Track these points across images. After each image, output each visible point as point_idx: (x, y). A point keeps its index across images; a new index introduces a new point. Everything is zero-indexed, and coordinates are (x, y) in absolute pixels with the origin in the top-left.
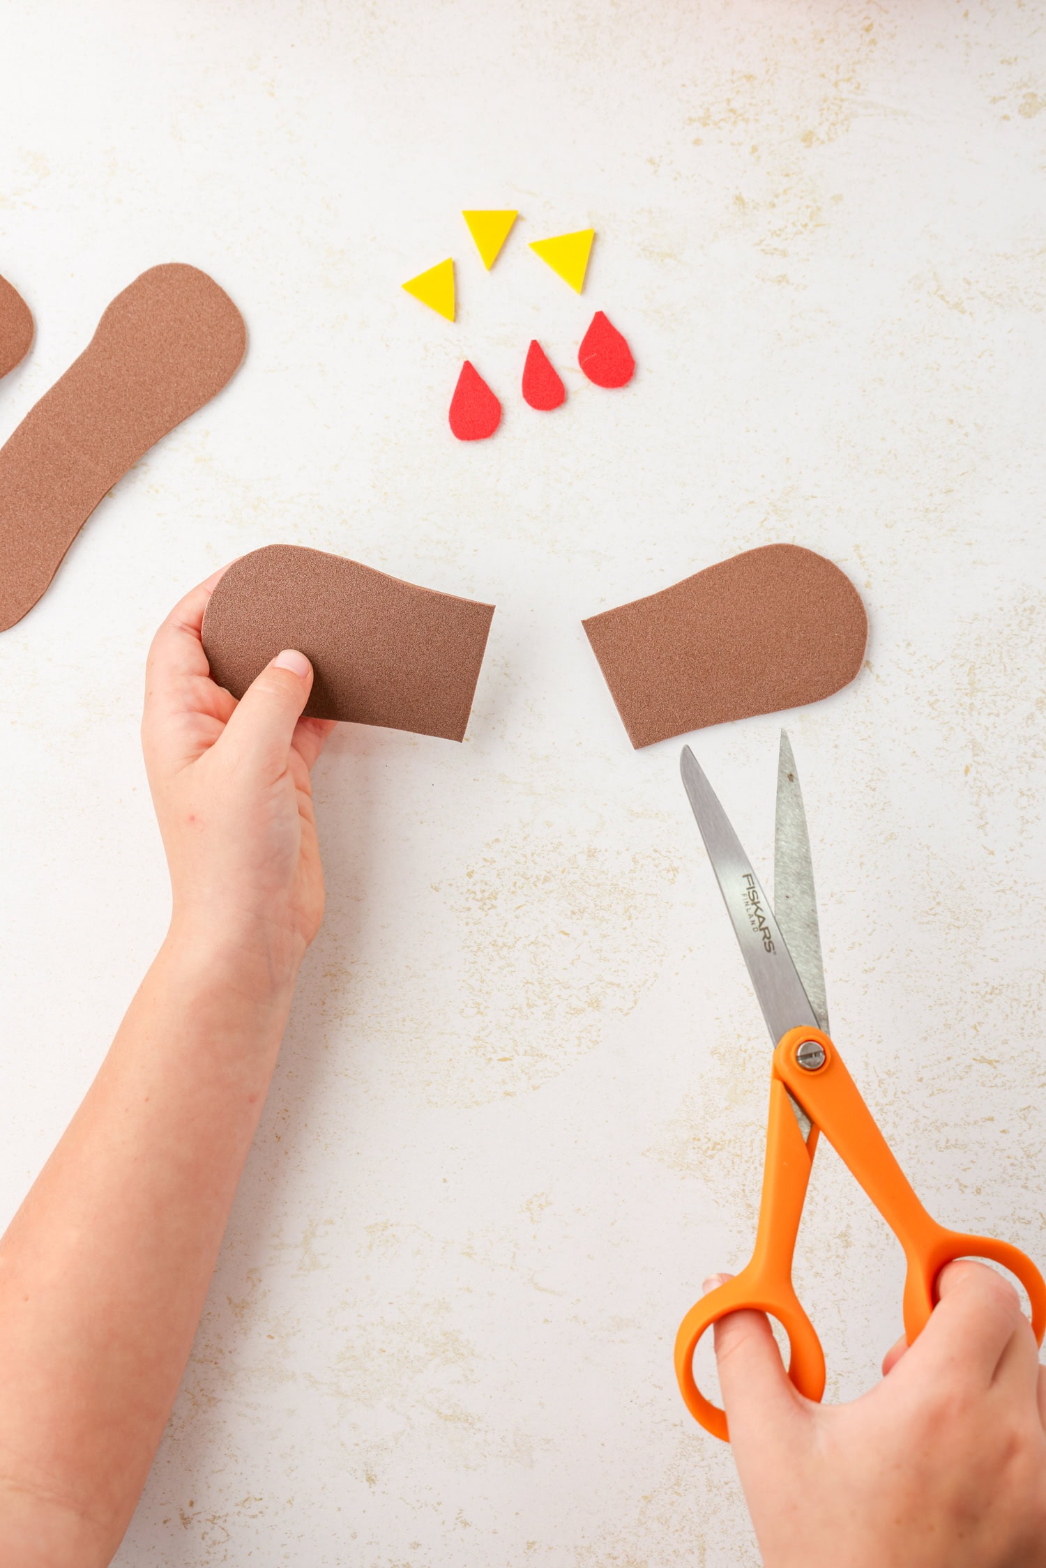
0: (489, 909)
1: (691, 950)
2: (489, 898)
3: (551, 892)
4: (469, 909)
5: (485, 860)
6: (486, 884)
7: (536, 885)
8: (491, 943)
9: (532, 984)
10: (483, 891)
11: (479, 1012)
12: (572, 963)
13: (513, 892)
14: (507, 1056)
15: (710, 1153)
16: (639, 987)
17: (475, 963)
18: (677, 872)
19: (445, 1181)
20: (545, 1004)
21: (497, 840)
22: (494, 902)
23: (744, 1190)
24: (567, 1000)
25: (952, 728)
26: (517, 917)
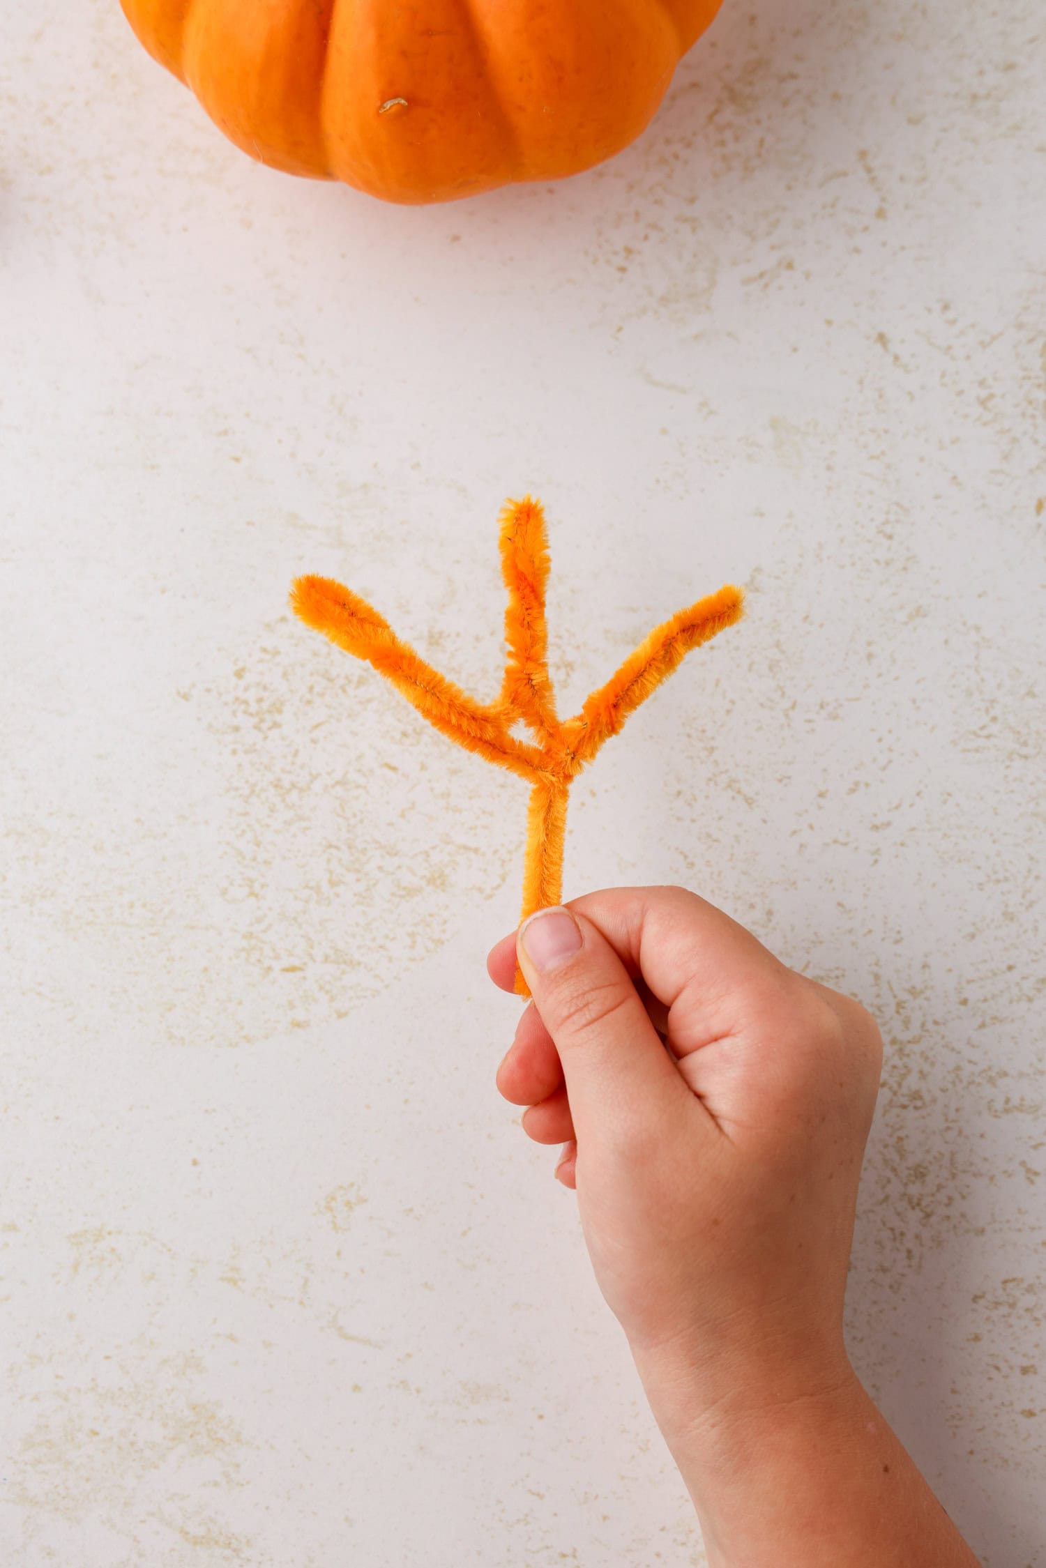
0: (270, 728)
1: (593, 794)
2: (269, 712)
3: (369, 701)
4: (237, 729)
5: (264, 650)
6: (265, 688)
7: (344, 691)
8: (271, 783)
9: (337, 848)
10: (260, 700)
11: (252, 894)
12: (403, 816)
13: (309, 702)
14: (297, 963)
16: (510, 852)
17: (246, 814)
18: (572, 669)
19: (195, 1163)
20: (358, 880)
21: (283, 619)
22: (278, 718)
24: (393, 874)
25: (1014, 440)
26: (314, 741)
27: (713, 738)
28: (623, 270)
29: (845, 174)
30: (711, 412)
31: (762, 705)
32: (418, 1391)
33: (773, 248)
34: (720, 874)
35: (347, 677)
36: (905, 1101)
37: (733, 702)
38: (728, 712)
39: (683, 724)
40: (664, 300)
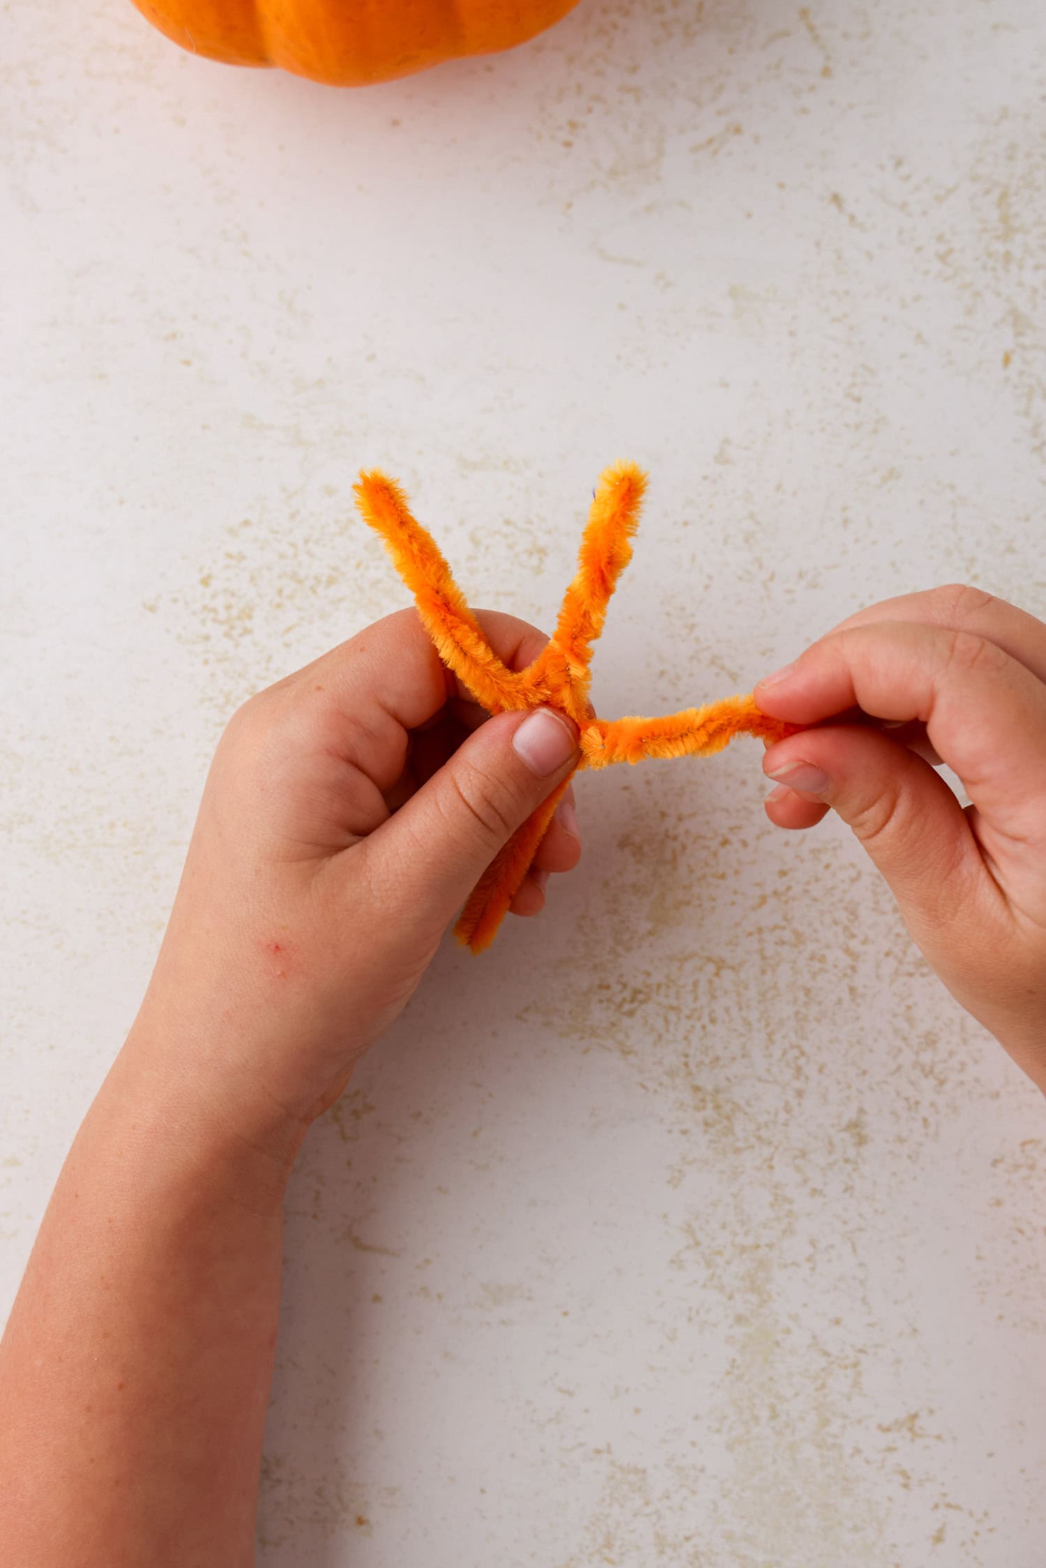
0: (241, 635)
2: (239, 618)
3: (341, 600)
4: (207, 638)
5: (229, 556)
6: (233, 595)
7: (313, 590)
10: (228, 607)
13: (279, 606)
15: (627, 1007)
18: (545, 554)
21: (247, 523)
22: (248, 624)
23: (686, 1064)
25: (977, 294)
26: (287, 645)
27: (693, 615)
28: (568, 144)
29: (786, 34)
30: (668, 284)
31: (740, 578)
32: (439, 1296)
33: (719, 113)
35: (316, 578)
36: (911, 969)
37: (710, 577)
38: (707, 587)
39: (662, 603)
40: (613, 173)
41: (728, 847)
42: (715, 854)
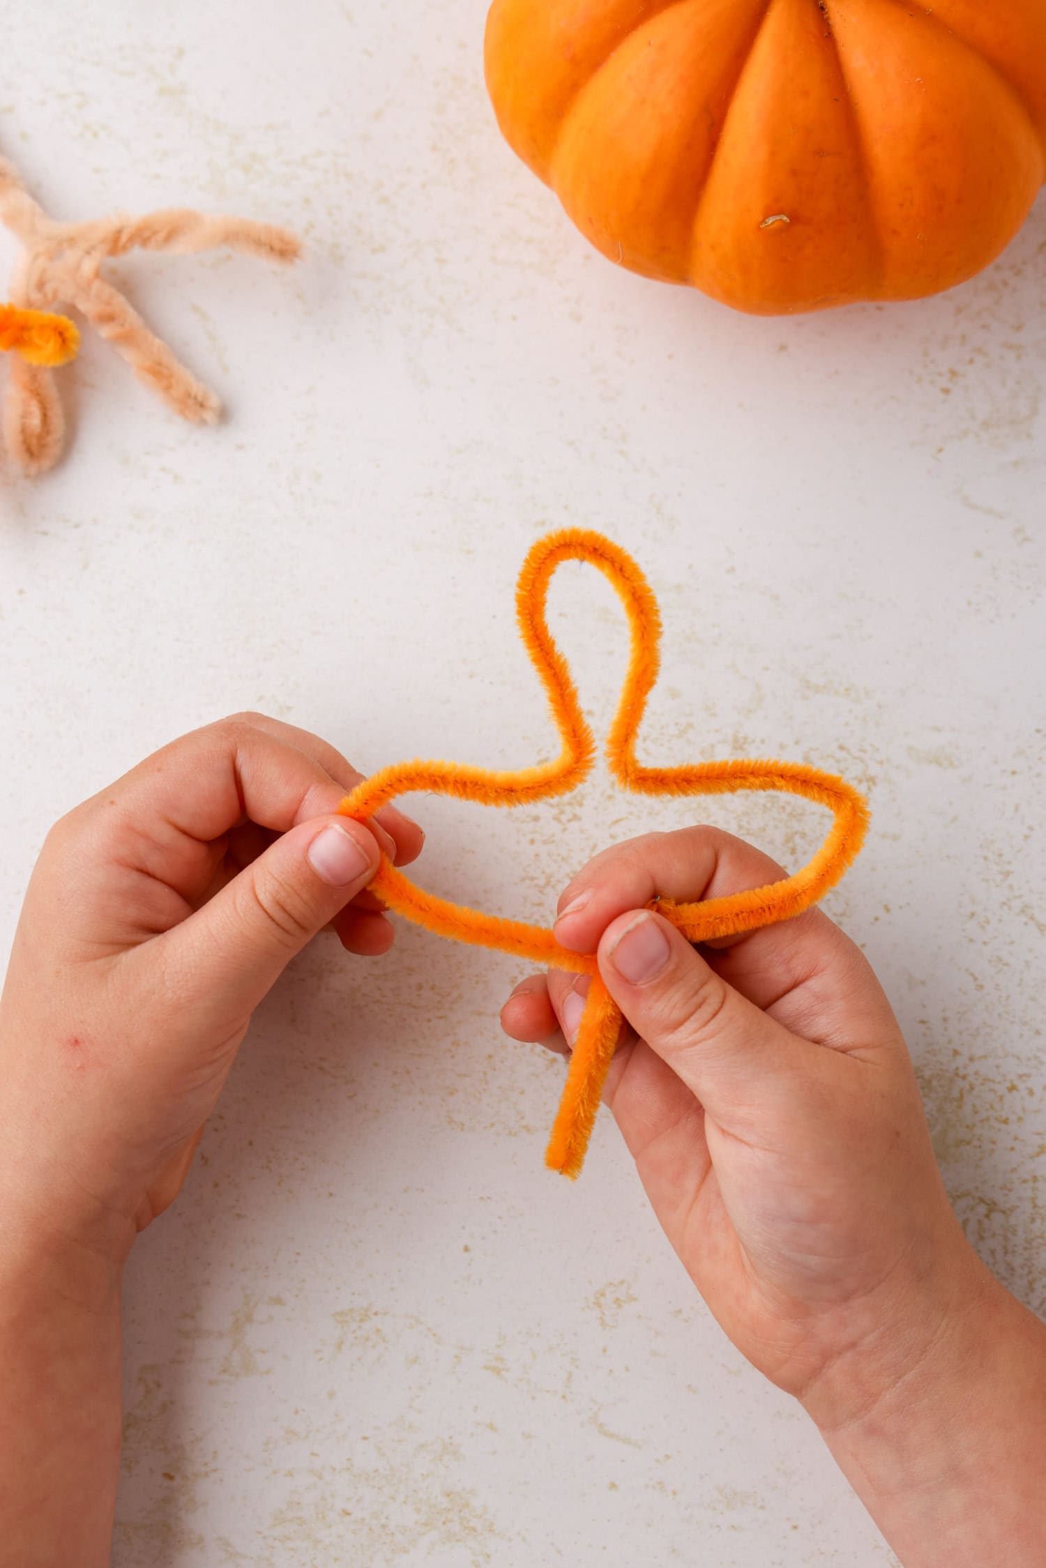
27: (1009, 863)
28: (946, 391)
30: (1026, 539)
32: (674, 1493)
34: (1008, 997)
37: (1031, 828)
38: (1026, 837)
39: (981, 846)
40: (986, 425)
41: (1015, 1092)
42: (1001, 1098)
